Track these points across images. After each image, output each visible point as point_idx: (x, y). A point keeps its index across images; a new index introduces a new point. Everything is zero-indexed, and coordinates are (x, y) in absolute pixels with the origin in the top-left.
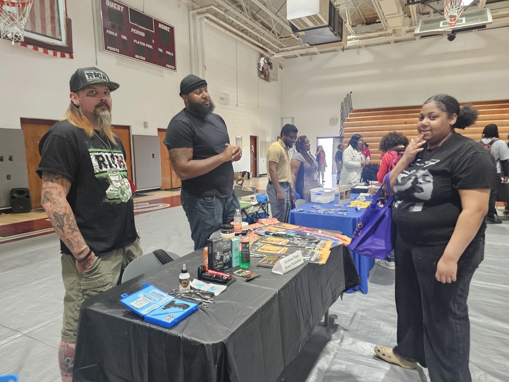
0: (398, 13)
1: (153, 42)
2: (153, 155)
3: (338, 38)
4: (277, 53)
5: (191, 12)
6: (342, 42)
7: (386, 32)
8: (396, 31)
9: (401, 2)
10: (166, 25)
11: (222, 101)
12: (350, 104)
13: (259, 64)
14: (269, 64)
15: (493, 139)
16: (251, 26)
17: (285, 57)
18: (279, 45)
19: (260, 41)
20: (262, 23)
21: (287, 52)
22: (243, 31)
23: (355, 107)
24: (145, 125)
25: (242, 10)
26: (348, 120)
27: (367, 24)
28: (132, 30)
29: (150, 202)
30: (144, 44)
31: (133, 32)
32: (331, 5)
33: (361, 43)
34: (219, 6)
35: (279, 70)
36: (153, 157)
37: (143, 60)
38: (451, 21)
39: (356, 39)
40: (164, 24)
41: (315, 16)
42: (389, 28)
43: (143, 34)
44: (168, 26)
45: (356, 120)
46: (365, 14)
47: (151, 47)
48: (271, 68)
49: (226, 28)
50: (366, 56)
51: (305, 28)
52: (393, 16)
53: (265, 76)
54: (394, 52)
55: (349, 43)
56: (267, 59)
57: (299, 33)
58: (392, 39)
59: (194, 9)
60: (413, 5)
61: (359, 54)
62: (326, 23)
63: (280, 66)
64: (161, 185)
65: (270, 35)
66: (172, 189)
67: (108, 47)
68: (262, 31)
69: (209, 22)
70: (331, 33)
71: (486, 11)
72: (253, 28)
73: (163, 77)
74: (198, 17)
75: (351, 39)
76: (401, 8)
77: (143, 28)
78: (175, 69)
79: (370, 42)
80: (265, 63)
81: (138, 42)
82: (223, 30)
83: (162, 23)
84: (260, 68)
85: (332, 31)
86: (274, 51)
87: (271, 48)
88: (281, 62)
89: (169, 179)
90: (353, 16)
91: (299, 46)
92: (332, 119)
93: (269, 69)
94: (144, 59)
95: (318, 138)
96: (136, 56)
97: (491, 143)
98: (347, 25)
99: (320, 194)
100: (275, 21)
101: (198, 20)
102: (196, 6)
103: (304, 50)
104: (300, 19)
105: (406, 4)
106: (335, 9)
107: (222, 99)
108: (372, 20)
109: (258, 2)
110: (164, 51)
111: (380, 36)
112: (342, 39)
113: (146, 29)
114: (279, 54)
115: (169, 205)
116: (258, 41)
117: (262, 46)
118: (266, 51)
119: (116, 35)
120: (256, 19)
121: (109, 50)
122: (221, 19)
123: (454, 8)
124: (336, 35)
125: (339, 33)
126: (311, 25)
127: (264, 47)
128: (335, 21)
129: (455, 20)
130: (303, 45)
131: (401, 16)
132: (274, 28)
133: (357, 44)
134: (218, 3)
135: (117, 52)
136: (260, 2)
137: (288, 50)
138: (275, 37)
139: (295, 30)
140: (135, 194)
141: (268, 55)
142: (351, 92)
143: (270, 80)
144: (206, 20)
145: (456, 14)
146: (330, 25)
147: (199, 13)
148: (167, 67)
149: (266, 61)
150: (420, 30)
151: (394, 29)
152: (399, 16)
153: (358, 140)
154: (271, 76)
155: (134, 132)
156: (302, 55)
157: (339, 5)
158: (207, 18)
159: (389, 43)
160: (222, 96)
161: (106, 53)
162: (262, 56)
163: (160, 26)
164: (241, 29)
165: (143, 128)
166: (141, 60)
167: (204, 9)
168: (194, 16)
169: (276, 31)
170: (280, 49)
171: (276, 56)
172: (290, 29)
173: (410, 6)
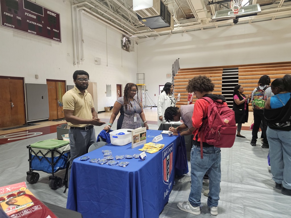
0: (203, 9)
1: (43, 22)
2: (42, 97)
3: (167, 24)
4: (133, 34)
5: (73, 6)
6: (171, 27)
7: (198, 22)
8: (203, 21)
9: (205, 2)
10: (53, 13)
11: (96, 63)
12: (179, 65)
13: (122, 41)
14: (129, 41)
15: (265, 86)
16: (115, 17)
17: (139, 38)
18: (134, 30)
19: (122, 27)
20: (123, 16)
21: (139, 34)
22: (110, 20)
23: (181, 68)
24: (36, 77)
25: (108, 7)
26: (177, 75)
27: (187, 18)
28: (26, 14)
29: (29, 131)
30: (35, 24)
31: (27, 15)
32: (162, 3)
33: (183, 29)
34: (92, 3)
35: (135, 45)
36: (42, 98)
37: (34, 34)
38: (235, 11)
39: (181, 26)
40: (52, 12)
41: (151, 8)
42: (199, 19)
43: (35, 17)
44: (55, 13)
45: (182, 75)
46: (185, 12)
47: (41, 26)
48: (130, 43)
49: (98, 18)
50: (187, 37)
51: (146, 17)
52: (200, 10)
53: (127, 48)
54: (203, 35)
55: (175, 29)
56: (128, 38)
57: (142, 20)
58: (202, 27)
59: (74, 4)
60: (213, 5)
61: (183, 36)
62: (159, 14)
63: (136, 43)
64: (49, 117)
65: (127, 23)
66: (58, 119)
67: (5, 24)
68: (122, 20)
69: (86, 13)
70: (163, 21)
71: (257, 6)
72: (116, 19)
73: (51, 46)
74: (78, 9)
75: (177, 27)
76: (205, 6)
77: (35, 13)
78: (60, 41)
79: (188, 29)
80: (126, 40)
81: (31, 22)
82: (96, 18)
83: (50, 11)
84: (123, 43)
85: (163, 19)
86: (132, 33)
87: (130, 32)
88: (137, 41)
89: (55, 113)
90: (178, 12)
91: (146, 30)
92: (168, 74)
93: (129, 44)
94: (36, 33)
95: (160, 86)
96: (29, 31)
97: (265, 89)
98: (174, 18)
99: (117, 137)
100: (131, 15)
101: (78, 11)
102: (76, 2)
103: (150, 33)
104: (141, 11)
105: (208, 4)
106: (164, 6)
107: (96, 61)
108: (190, 16)
109: (117, 1)
110: (52, 29)
111: (194, 24)
112: (170, 25)
113: (37, 14)
114: (135, 35)
115: (42, 133)
116: (121, 27)
117: (123, 30)
118: (126, 33)
119: (12, 16)
120: (118, 12)
121: (6, 25)
122: (93, 11)
123: (237, 2)
124: (166, 22)
125: (168, 21)
126: (149, 15)
127: (125, 31)
128: (165, 13)
129: (237, 10)
130: (149, 30)
131: (206, 11)
132: (130, 19)
133: (181, 29)
134: (91, 1)
135: (12, 27)
136: (118, 1)
137: (140, 33)
138: (131, 25)
139: (140, 18)
140: (27, 124)
141: (128, 36)
142: (179, 59)
143: (130, 51)
144: (83, 11)
145: (238, 6)
146: (161, 15)
147: (78, 7)
148: (54, 39)
149: (127, 39)
150: (216, 17)
151: (202, 19)
152: (204, 11)
153: (170, 87)
154: (130, 48)
155: (26, 81)
156: (149, 36)
157: (168, 4)
158: (85, 10)
159: (200, 29)
160: (96, 59)
161: (3, 28)
162: (124, 36)
163: (48, 12)
164: (109, 19)
165: (35, 79)
166: (33, 33)
167: (81, 4)
168: (75, 9)
169: (131, 21)
170: (135, 32)
171: (133, 36)
172: (137, 18)
173: (211, 5)
